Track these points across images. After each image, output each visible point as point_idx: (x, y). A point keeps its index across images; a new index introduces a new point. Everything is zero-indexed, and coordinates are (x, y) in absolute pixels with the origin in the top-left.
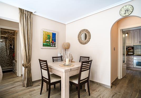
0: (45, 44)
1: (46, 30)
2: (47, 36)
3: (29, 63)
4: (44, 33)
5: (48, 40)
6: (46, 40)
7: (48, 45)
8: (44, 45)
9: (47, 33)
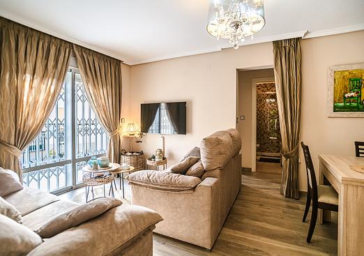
0: (342, 104)
1: (343, 67)
2: (347, 83)
3: (292, 149)
4: (337, 76)
5: (353, 94)
6: (345, 94)
7: (354, 107)
8: (336, 109)
9: (347, 73)
